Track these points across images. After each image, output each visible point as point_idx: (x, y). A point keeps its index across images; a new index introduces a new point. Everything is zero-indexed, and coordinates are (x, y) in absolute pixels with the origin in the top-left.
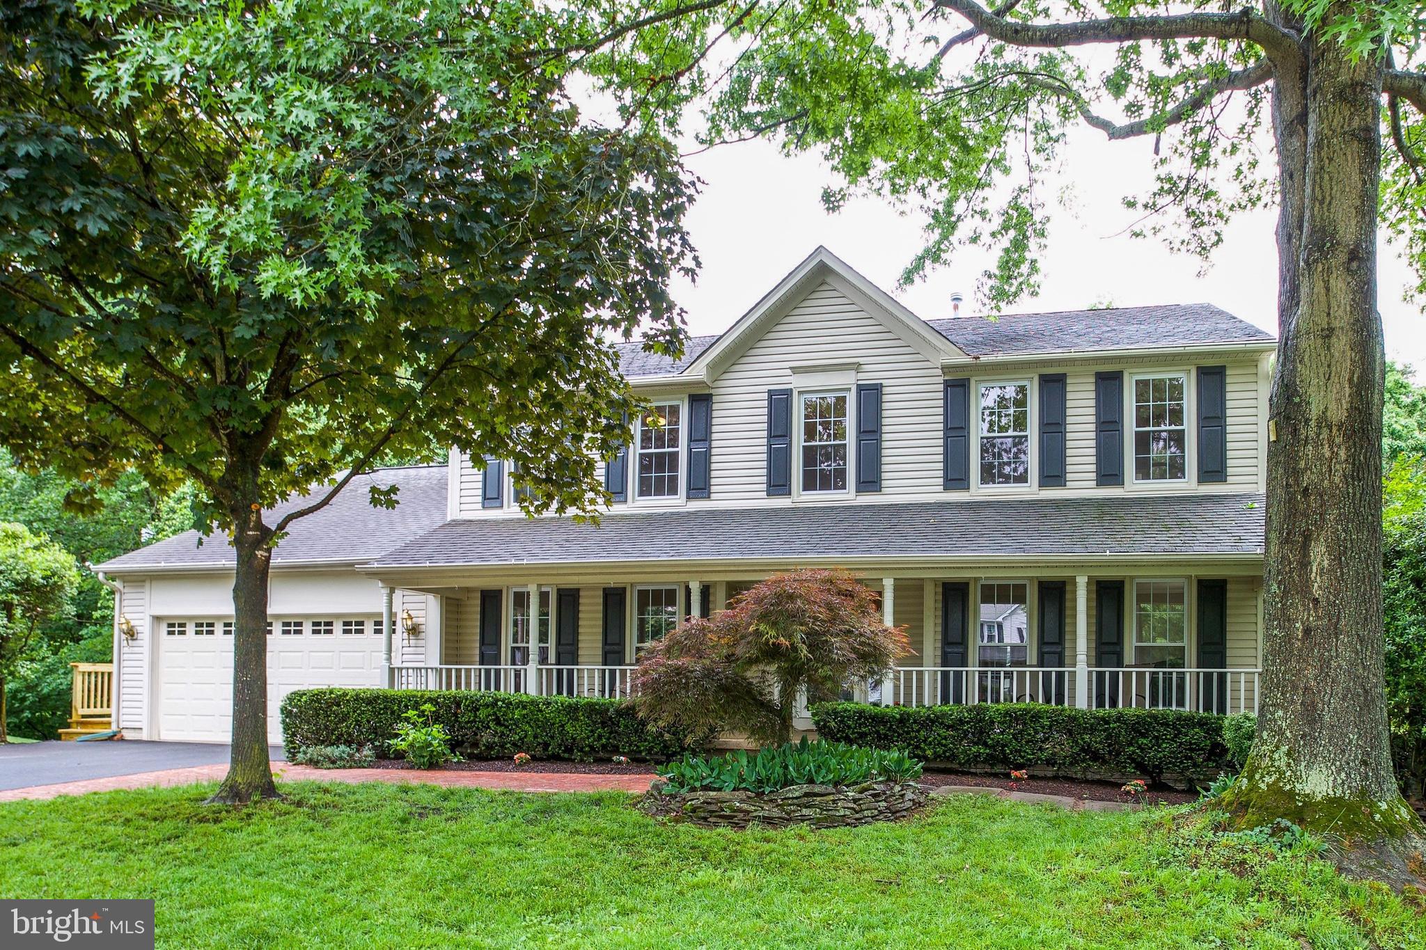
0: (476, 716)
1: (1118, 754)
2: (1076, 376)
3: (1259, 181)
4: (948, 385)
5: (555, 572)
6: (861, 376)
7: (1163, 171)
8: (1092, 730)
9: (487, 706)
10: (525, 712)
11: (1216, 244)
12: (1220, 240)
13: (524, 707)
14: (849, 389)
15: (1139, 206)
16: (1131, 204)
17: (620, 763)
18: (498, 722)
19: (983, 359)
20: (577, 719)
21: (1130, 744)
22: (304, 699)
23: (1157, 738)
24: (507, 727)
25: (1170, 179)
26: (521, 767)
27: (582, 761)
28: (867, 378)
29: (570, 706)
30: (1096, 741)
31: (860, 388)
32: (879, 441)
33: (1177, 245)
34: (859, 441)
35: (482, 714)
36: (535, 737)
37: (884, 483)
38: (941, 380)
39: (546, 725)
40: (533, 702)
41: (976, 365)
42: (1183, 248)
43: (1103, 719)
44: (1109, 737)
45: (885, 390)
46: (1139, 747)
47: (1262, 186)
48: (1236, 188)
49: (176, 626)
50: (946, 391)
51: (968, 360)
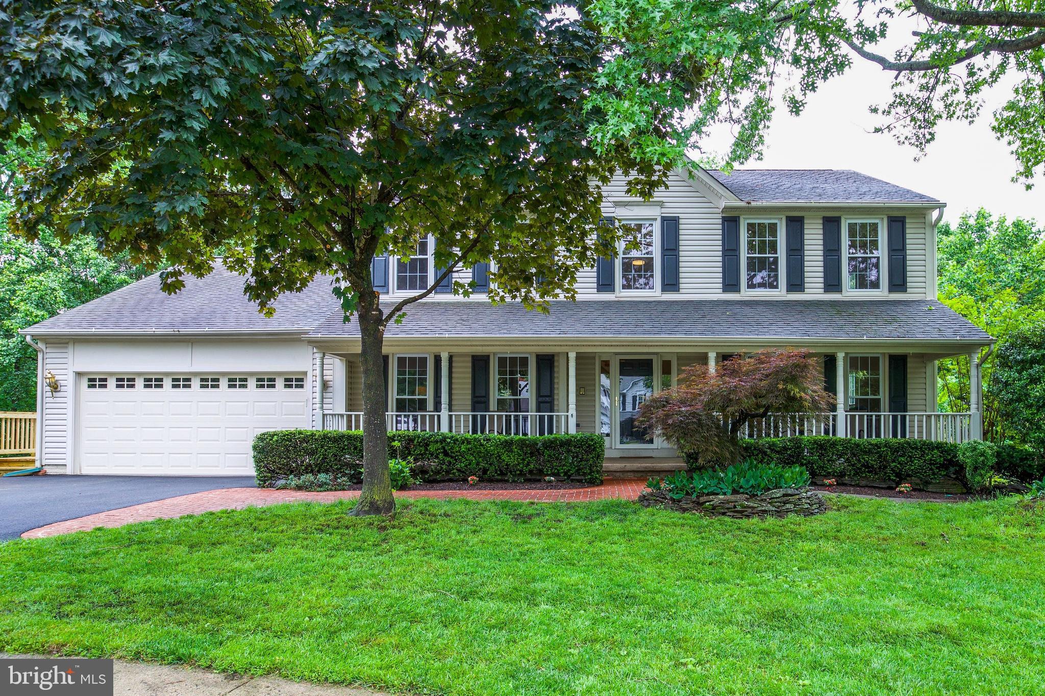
0: (426, 450)
1: (885, 467)
2: (809, 218)
3: (955, 102)
4: (725, 220)
5: (469, 343)
6: (664, 210)
7: (898, 90)
8: (869, 452)
9: (437, 442)
10: (469, 446)
11: (928, 141)
12: (933, 139)
13: (469, 443)
14: (656, 219)
15: (880, 112)
16: (875, 111)
17: (550, 482)
18: (446, 454)
19: (753, 204)
20: (512, 451)
21: (894, 461)
22: (275, 438)
23: (910, 457)
24: (452, 457)
25: (901, 96)
26: (473, 486)
27: (514, 481)
28: (669, 212)
29: (506, 441)
30: (872, 460)
31: (664, 219)
32: (677, 257)
33: (902, 139)
34: (663, 256)
35: (432, 448)
36: (478, 464)
37: (681, 286)
38: (720, 216)
39: (487, 456)
40: (444, 439)
41: (748, 208)
42: (907, 142)
43: (876, 445)
44: (880, 456)
45: (681, 221)
46: (899, 463)
47: (957, 104)
48: (942, 104)
49: (97, 382)
50: (723, 224)
51: (743, 204)
